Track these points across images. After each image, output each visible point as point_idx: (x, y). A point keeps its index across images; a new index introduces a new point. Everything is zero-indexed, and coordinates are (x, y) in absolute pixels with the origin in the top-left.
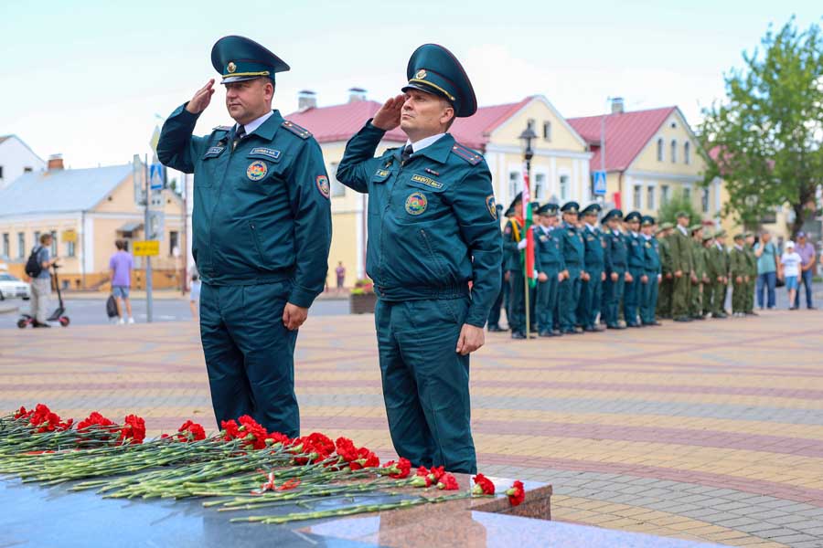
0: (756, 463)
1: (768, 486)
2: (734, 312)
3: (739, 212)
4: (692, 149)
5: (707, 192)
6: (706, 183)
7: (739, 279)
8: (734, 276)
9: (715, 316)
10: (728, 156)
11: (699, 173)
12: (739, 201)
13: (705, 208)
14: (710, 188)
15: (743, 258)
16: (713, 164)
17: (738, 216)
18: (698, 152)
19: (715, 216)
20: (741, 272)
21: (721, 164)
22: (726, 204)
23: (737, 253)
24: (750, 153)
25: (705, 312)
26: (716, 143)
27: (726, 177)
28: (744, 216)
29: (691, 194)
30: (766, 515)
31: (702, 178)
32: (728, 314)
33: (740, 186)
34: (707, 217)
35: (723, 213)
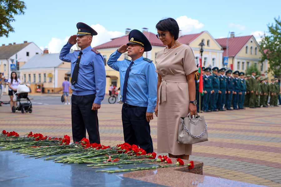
0: (275, 157)
1: (278, 165)
2: (270, 105)
3: (273, 71)
5: (262, 64)
6: (262, 61)
7: (273, 94)
8: (271, 93)
9: (264, 106)
10: (270, 53)
11: (260, 58)
12: (273, 67)
13: (262, 70)
14: (264, 63)
15: (274, 87)
16: (264, 55)
17: (273, 72)
18: (260, 51)
19: (265, 72)
20: (273, 92)
21: (267, 55)
22: (269, 68)
23: (272, 85)
24: (277, 51)
25: (261, 105)
26: (266, 48)
27: (269, 59)
28: (275, 72)
29: (257, 65)
30: (277, 175)
31: (261, 60)
32: (268, 106)
33: (274, 63)
34: (262, 73)
35: (268, 71)
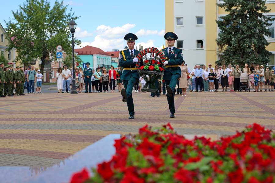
2: (16, 94)
3: (22, 60)
4: (4, 37)
6: (9, 49)
7: (18, 82)
8: (17, 81)
9: (9, 96)
10: (17, 41)
11: (7, 46)
12: (22, 56)
13: (9, 58)
14: (11, 51)
15: (20, 75)
16: (12, 42)
18: (6, 38)
19: (13, 62)
20: (19, 80)
21: (15, 43)
22: (17, 57)
23: (17, 73)
24: (25, 39)
25: (5, 94)
26: (13, 35)
27: (17, 48)
28: (23, 61)
29: (4, 53)
31: (8, 47)
33: (22, 51)
34: (10, 61)
35: (16, 61)
